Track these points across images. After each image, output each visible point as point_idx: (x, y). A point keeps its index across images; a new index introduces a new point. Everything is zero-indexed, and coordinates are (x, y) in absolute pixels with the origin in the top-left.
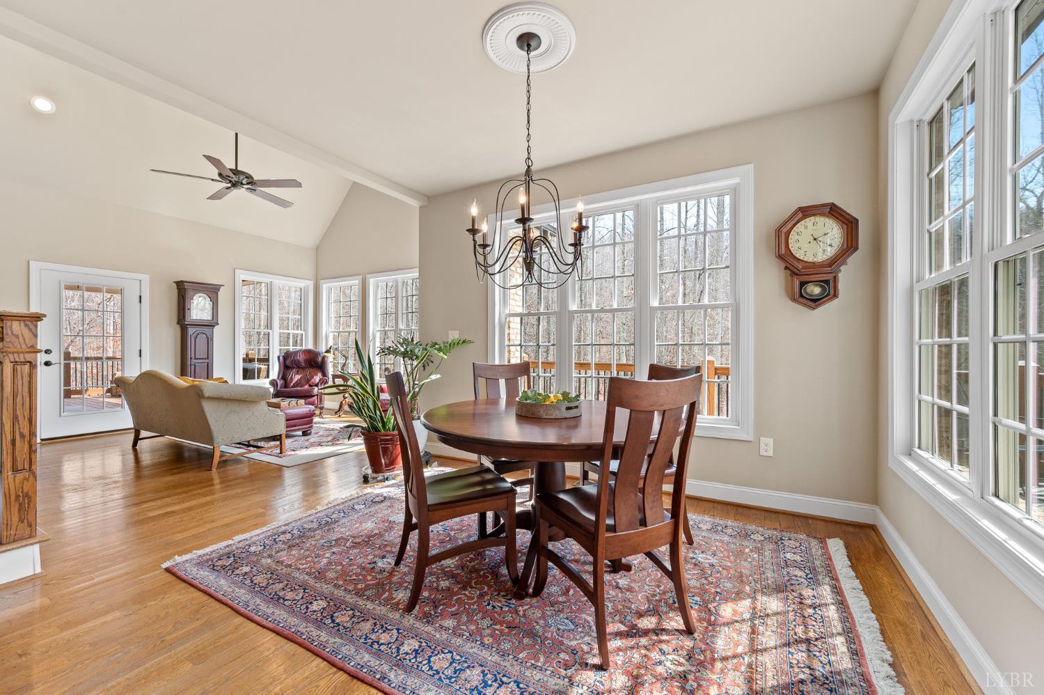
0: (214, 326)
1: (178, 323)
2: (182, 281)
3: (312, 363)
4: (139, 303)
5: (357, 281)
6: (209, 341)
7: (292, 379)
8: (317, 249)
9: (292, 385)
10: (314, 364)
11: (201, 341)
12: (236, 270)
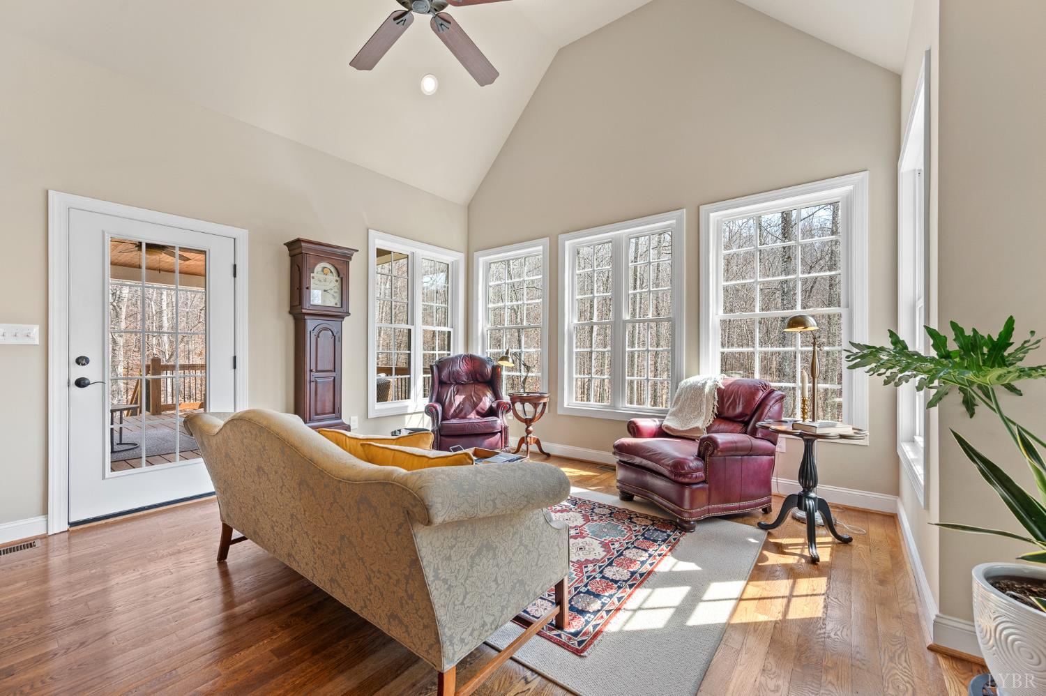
0: (343, 318)
1: (290, 313)
2: (298, 241)
3: (478, 376)
4: (233, 278)
5: (541, 248)
6: (336, 340)
7: (451, 404)
8: (469, 207)
9: (452, 411)
10: (480, 379)
11: (325, 340)
12: (370, 230)
